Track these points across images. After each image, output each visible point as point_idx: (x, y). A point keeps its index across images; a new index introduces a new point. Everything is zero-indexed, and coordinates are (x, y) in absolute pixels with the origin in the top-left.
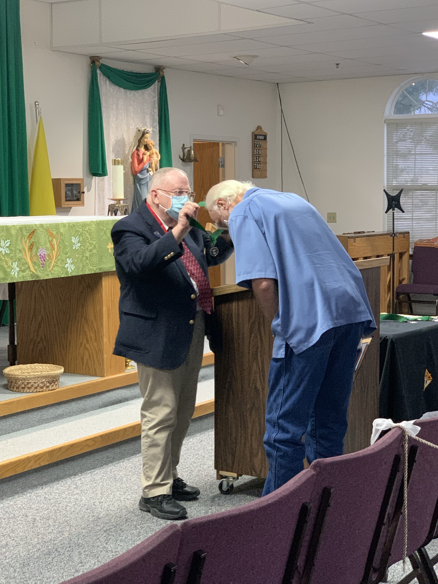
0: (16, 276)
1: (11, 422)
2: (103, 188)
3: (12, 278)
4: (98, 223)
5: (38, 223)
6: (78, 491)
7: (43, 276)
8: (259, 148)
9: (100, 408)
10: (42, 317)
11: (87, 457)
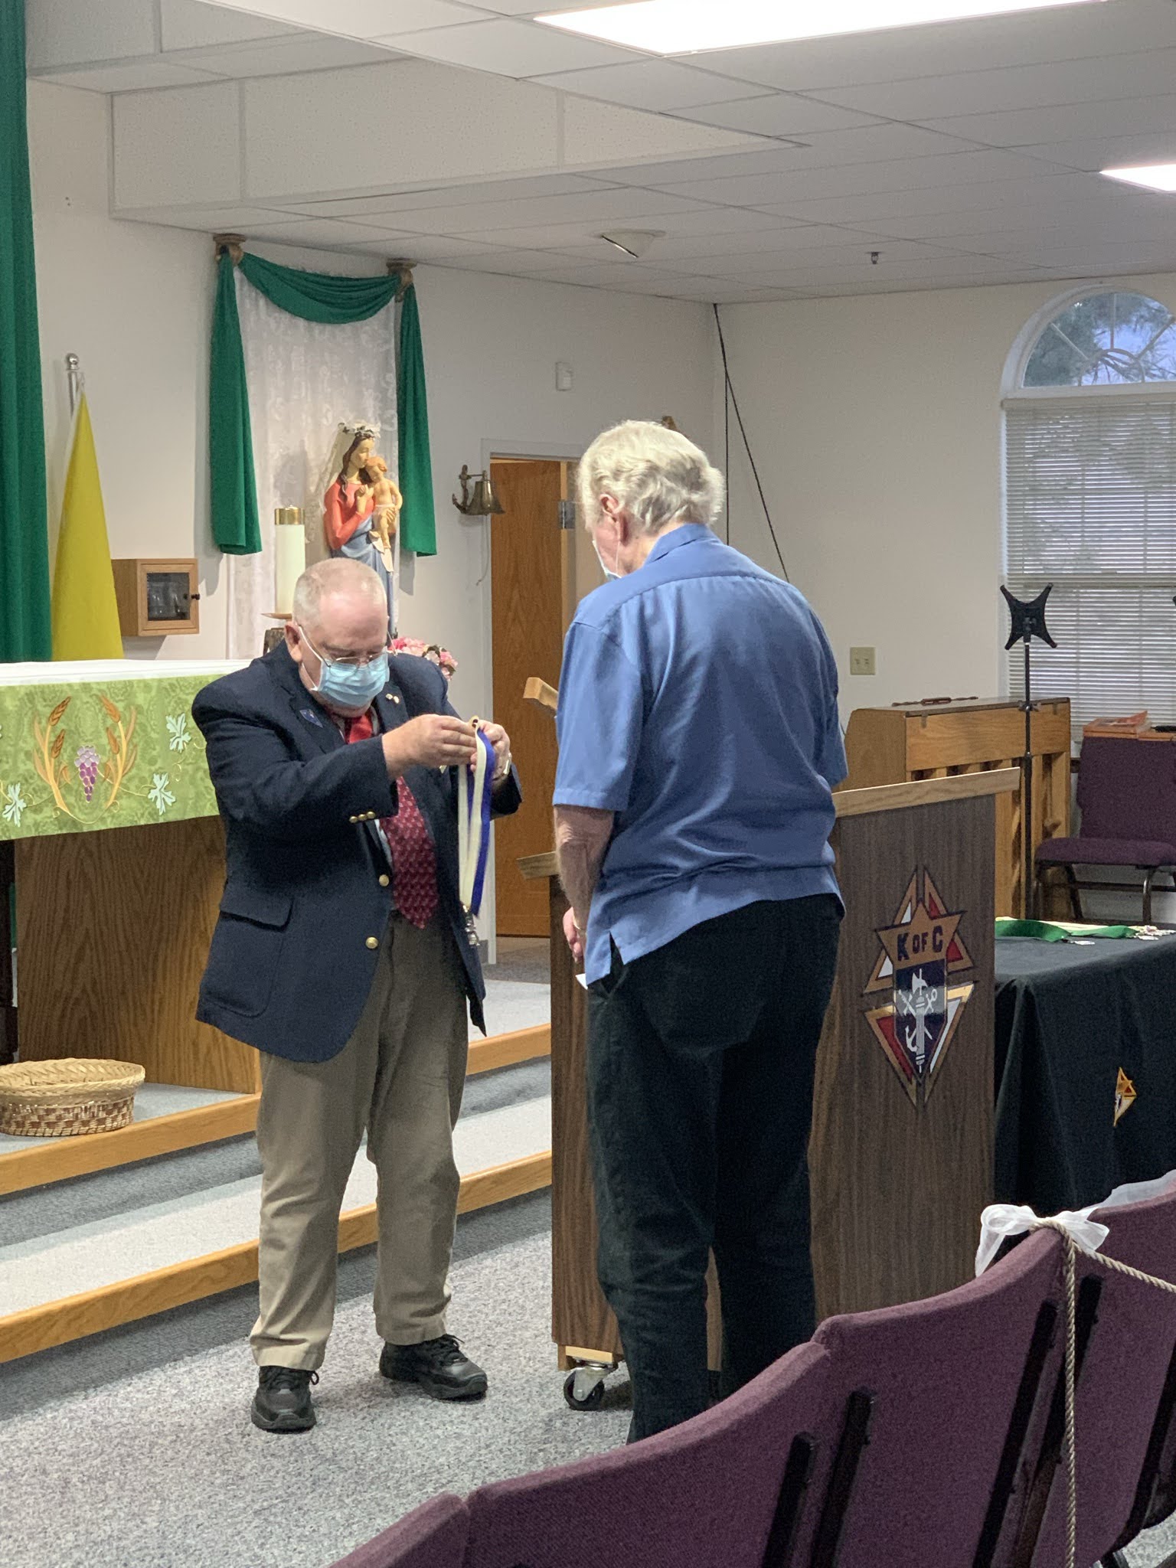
0: (17, 822)
2: (250, 585)
3: (6, 829)
5: (78, 681)
6: (185, 1405)
7: (91, 821)
10: (87, 932)
11: (210, 1312)
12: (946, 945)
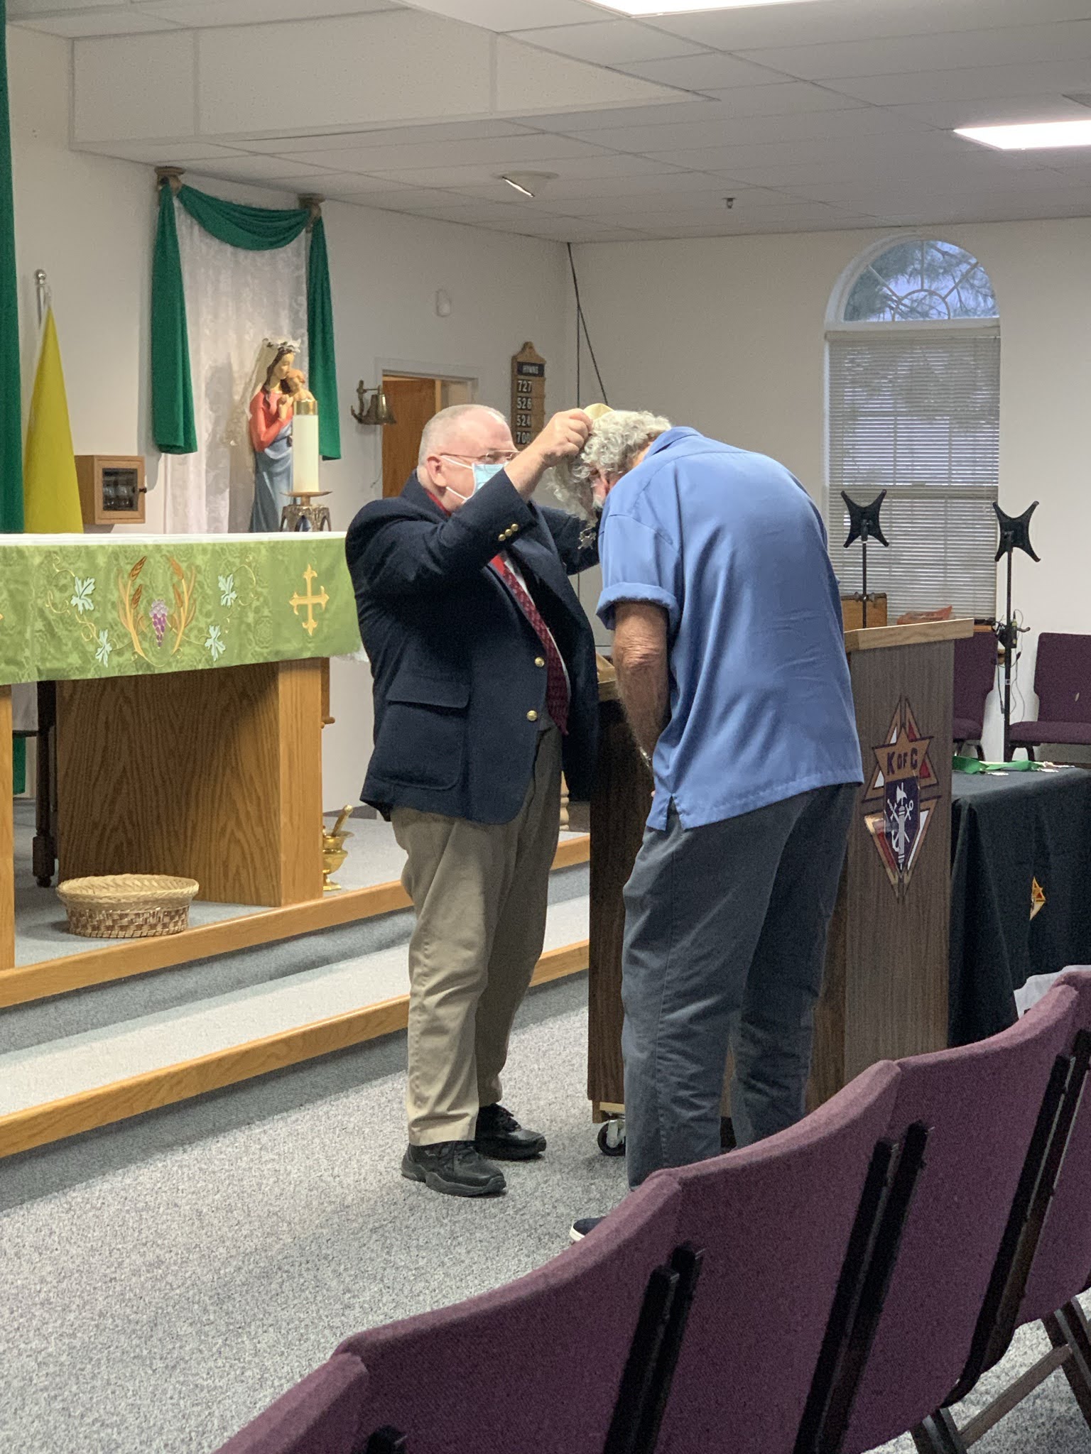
0: (105, 663)
1: (91, 1005)
2: (185, 482)
3: (98, 668)
4: (273, 547)
5: (152, 544)
7: (161, 668)
8: (527, 395)
9: (271, 979)
10: (124, 768)
11: (273, 1084)
12: (919, 765)
